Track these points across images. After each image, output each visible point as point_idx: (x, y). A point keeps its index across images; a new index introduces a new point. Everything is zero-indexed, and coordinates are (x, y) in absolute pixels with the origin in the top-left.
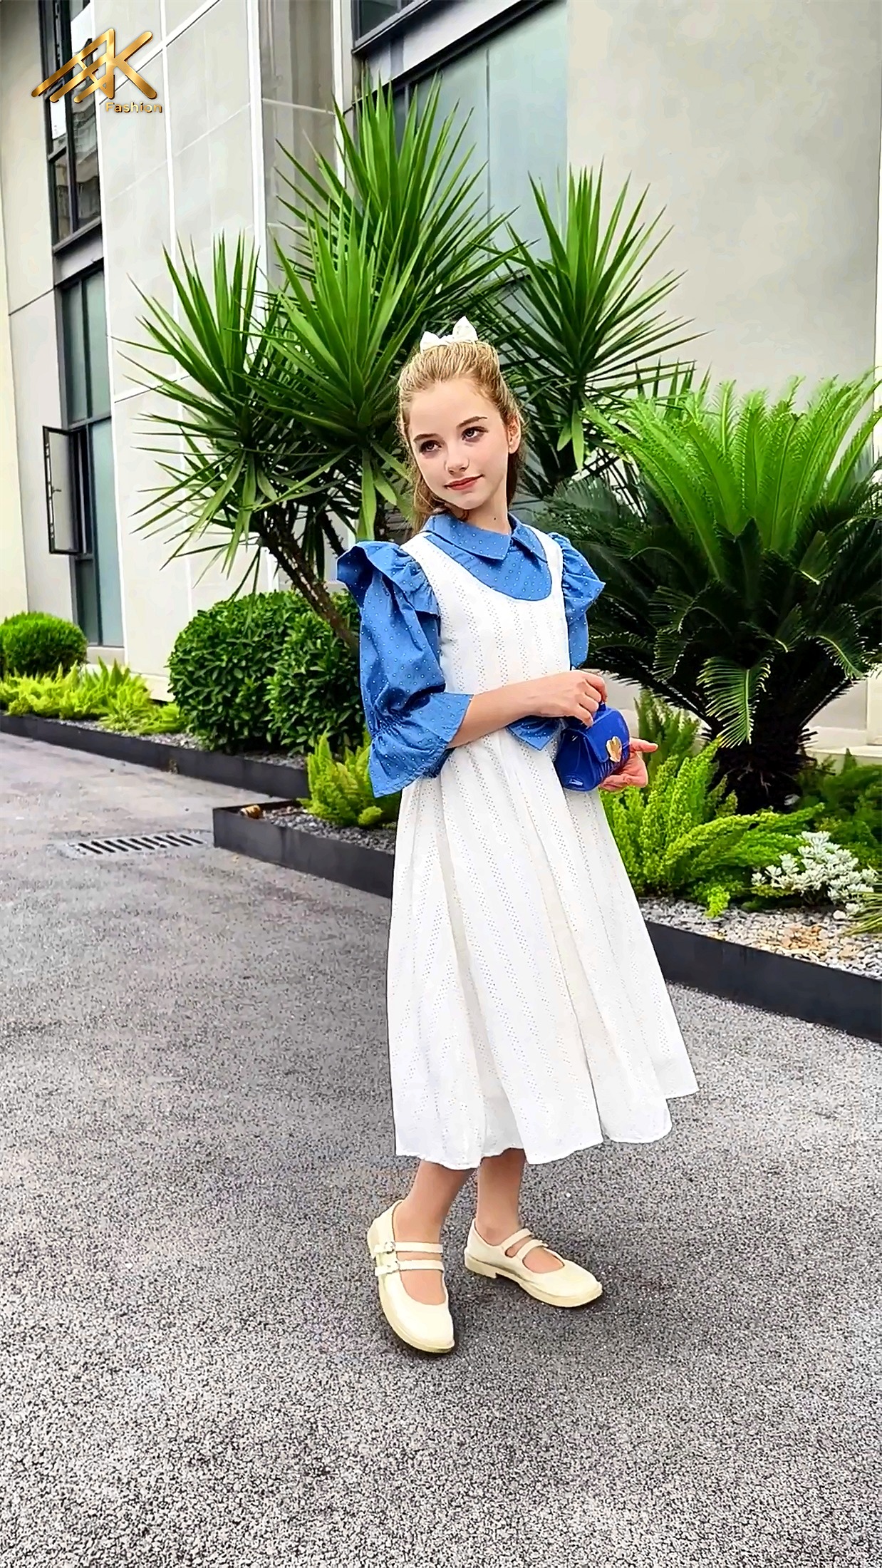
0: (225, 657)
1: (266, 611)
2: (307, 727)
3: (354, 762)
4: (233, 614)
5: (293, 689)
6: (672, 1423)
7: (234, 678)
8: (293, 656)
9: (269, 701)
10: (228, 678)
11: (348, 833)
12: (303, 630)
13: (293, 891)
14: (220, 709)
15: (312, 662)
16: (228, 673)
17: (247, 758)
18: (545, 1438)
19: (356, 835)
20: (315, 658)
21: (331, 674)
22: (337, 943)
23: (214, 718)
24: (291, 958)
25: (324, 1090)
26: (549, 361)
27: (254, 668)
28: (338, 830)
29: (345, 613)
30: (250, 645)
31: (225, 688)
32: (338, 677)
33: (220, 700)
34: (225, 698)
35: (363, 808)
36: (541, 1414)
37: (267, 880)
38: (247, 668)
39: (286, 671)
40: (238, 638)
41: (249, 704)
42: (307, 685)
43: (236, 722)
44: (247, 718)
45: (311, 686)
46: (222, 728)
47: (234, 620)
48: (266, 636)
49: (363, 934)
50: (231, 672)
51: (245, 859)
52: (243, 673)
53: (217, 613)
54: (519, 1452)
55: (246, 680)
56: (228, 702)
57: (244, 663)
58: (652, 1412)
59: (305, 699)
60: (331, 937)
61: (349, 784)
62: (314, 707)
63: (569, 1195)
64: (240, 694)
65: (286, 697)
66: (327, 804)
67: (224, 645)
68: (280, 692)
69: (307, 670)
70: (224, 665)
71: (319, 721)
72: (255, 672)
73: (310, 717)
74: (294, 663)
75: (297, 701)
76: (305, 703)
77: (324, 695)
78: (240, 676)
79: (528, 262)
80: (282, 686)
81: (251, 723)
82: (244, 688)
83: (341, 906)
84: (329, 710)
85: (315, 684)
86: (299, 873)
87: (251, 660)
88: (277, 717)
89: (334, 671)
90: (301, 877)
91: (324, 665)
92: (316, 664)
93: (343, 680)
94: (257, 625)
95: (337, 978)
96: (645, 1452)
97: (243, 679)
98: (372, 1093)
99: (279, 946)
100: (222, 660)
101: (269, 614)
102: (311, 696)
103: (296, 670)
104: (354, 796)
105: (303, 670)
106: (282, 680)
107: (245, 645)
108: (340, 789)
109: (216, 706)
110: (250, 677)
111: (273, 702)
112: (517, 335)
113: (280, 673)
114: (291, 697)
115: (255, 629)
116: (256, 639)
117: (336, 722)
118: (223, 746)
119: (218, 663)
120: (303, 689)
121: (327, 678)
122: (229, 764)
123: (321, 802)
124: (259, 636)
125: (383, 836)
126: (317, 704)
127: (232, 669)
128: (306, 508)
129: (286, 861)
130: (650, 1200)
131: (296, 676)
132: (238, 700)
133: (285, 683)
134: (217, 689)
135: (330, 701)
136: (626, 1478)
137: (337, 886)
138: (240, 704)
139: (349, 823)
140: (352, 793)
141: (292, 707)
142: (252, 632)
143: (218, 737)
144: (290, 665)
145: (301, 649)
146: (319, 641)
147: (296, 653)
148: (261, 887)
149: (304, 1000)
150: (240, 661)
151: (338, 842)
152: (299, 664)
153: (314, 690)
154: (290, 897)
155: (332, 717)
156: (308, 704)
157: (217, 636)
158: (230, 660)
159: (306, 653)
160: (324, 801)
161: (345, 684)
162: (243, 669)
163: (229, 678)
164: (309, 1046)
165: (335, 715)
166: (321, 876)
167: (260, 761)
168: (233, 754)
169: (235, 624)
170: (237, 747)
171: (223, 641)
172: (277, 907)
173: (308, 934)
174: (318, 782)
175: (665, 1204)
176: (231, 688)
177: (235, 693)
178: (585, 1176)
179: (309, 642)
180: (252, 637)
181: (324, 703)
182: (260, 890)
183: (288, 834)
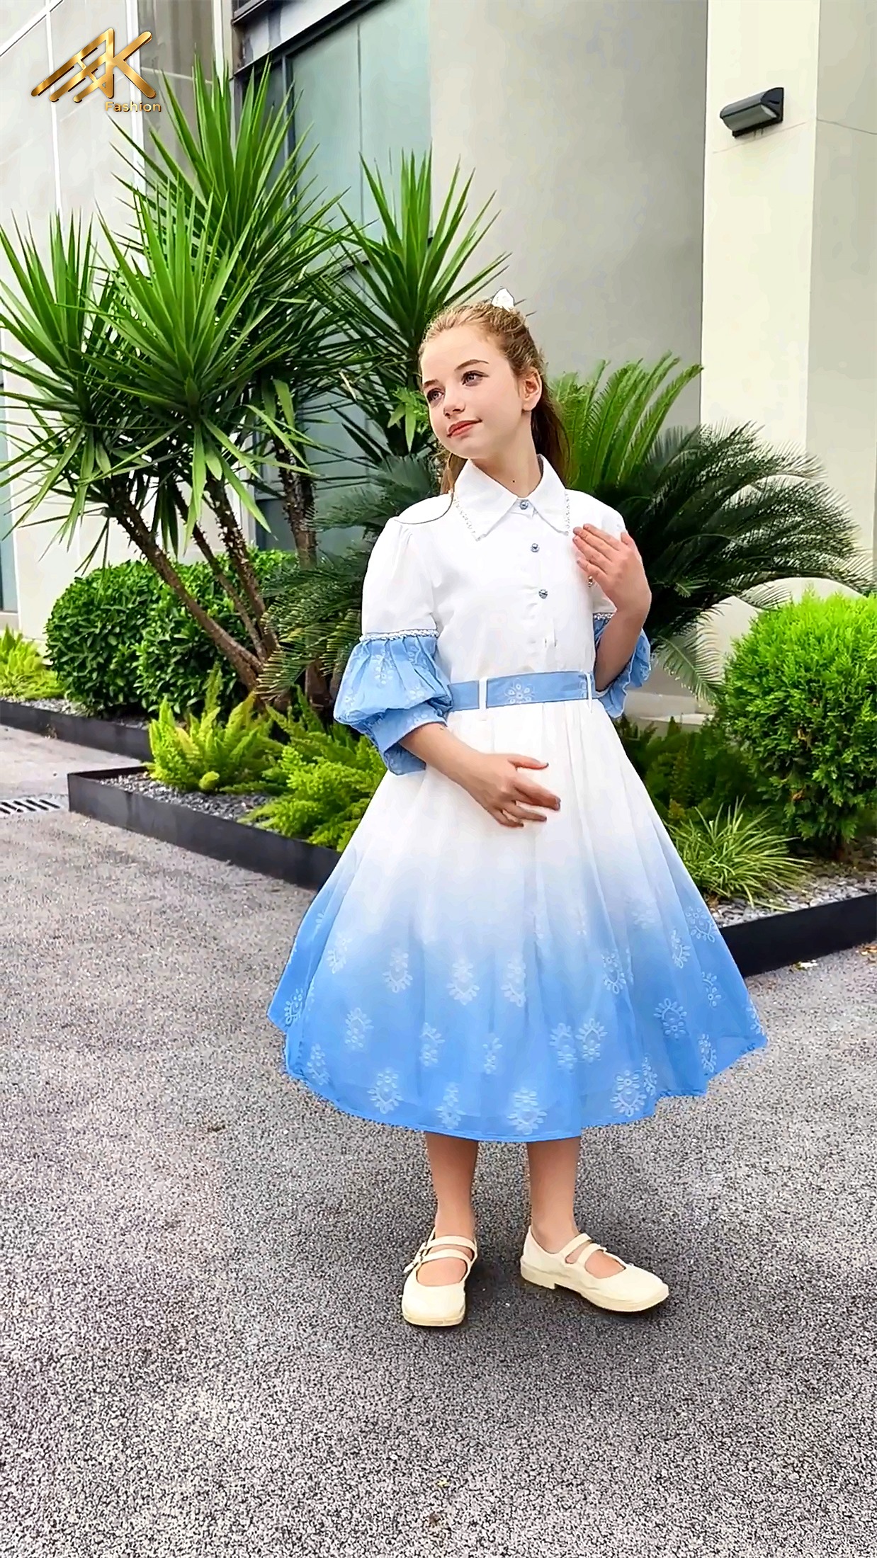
0: (99, 624)
1: (142, 578)
2: (172, 694)
3: (197, 728)
4: (109, 581)
5: (158, 655)
6: (301, 1328)
7: (108, 644)
8: (159, 623)
9: (136, 668)
10: (101, 644)
11: (191, 798)
12: (168, 597)
13: (131, 853)
14: (95, 675)
15: (176, 630)
16: (102, 640)
17: (122, 724)
18: (182, 1342)
19: (198, 800)
20: (179, 625)
21: (194, 641)
22: (156, 904)
23: (90, 685)
24: (106, 919)
25: (93, 1042)
26: (386, 340)
27: (129, 635)
28: (182, 794)
29: (209, 581)
30: (124, 612)
31: (98, 655)
32: (201, 644)
33: (95, 666)
34: (99, 664)
35: (205, 773)
36: (187, 1323)
37: (110, 843)
38: (120, 633)
39: (152, 639)
40: (112, 605)
41: (123, 670)
42: (172, 652)
43: (111, 688)
44: (122, 684)
45: (175, 653)
46: (99, 693)
47: (109, 587)
48: (140, 603)
49: (183, 895)
50: (105, 637)
51: (95, 823)
52: (118, 639)
53: (93, 580)
54: (155, 1355)
55: (120, 646)
56: (102, 668)
57: (117, 630)
58: (286, 1319)
59: (169, 666)
60: (153, 898)
61: (191, 749)
62: (178, 674)
63: (286, 1132)
64: (114, 661)
65: (153, 663)
66: (169, 769)
67: (99, 612)
68: (148, 659)
69: (171, 637)
70: (97, 631)
71: (184, 687)
72: (129, 638)
73: (174, 684)
74: (159, 630)
75: (162, 668)
76: (169, 670)
77: (187, 662)
78: (114, 643)
79: (361, 242)
80: (149, 653)
81: (126, 689)
82: (118, 654)
83: (173, 869)
84: (193, 676)
85: (179, 651)
86: (142, 837)
87: (125, 627)
88: (145, 682)
89: (197, 639)
90: (144, 841)
91: (187, 632)
92: (179, 632)
93: (207, 647)
94: (132, 593)
95: (144, 936)
96: (266, 1354)
97: (117, 646)
98: (139, 1044)
99: (98, 908)
100: (96, 627)
101: (144, 581)
102: (175, 663)
103: (161, 638)
104: (196, 762)
105: (167, 637)
106: (148, 647)
107: (119, 612)
108: (182, 754)
109: (91, 672)
110: (124, 643)
111: (141, 668)
112: (351, 314)
113: (149, 641)
114: (157, 664)
115: (129, 596)
116: (130, 606)
117: (200, 688)
118: (100, 713)
119: (92, 630)
120: (169, 656)
121: (190, 645)
122: (107, 729)
123: (163, 768)
124: (133, 603)
125: (225, 802)
126: (181, 671)
127: (107, 635)
128: (157, 480)
129: (132, 824)
130: (359, 1135)
131: (161, 643)
132: (112, 667)
133: (151, 650)
134: (92, 655)
135: (194, 668)
136: (241, 1373)
137: (176, 849)
138: (115, 671)
139: (193, 788)
140: (194, 759)
141: (158, 673)
142: (127, 598)
143: (97, 703)
144: (156, 633)
145: (168, 616)
146: (183, 609)
147: (162, 621)
148: (101, 851)
149: (105, 957)
150: (113, 627)
151: (178, 806)
152: (164, 631)
153: (178, 657)
154: (127, 859)
155: (196, 683)
156: (173, 671)
157: (91, 602)
158: (104, 627)
159: (170, 621)
160: (165, 765)
161: (208, 651)
162: (117, 636)
163: (104, 645)
164: (93, 1001)
165: (199, 681)
166: (163, 840)
167: (136, 726)
168: (109, 720)
169: (110, 591)
170: (113, 713)
171: (98, 608)
172: (110, 870)
173: (131, 896)
174: (158, 747)
175: (371, 1138)
176: (105, 655)
177: (108, 660)
178: (308, 1115)
179: (175, 610)
180: (126, 604)
181: (189, 670)
182: (100, 853)
183: (133, 798)
